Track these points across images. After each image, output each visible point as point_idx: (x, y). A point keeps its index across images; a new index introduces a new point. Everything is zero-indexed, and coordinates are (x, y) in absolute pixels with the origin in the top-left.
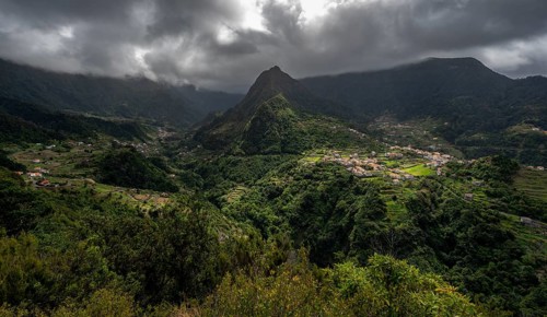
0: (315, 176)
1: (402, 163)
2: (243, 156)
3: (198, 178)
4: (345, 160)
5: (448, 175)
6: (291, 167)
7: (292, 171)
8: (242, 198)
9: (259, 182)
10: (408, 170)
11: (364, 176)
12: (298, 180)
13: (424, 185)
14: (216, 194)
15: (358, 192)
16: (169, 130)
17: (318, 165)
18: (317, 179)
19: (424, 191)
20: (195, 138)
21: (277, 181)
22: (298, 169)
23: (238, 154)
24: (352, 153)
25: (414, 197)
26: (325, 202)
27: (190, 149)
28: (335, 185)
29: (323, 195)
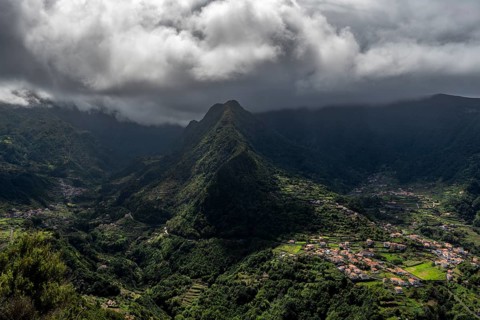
0: (298, 275)
1: (406, 258)
2: (197, 238)
3: (134, 268)
4: (335, 253)
5: (460, 281)
6: (264, 260)
7: (266, 265)
8: (202, 302)
9: (222, 278)
10: (412, 270)
11: (359, 280)
12: (274, 279)
13: (431, 295)
14: (164, 294)
15: (352, 300)
16: (77, 184)
17: (301, 260)
18: (300, 280)
19: (431, 303)
20: (120, 202)
21: (247, 279)
22: (274, 262)
23: (190, 236)
24: (342, 240)
25: (421, 312)
26: (312, 313)
27: (114, 219)
28: (324, 290)
29: (308, 304)
